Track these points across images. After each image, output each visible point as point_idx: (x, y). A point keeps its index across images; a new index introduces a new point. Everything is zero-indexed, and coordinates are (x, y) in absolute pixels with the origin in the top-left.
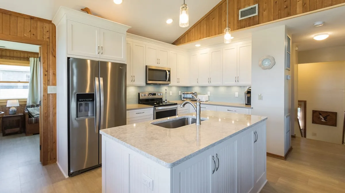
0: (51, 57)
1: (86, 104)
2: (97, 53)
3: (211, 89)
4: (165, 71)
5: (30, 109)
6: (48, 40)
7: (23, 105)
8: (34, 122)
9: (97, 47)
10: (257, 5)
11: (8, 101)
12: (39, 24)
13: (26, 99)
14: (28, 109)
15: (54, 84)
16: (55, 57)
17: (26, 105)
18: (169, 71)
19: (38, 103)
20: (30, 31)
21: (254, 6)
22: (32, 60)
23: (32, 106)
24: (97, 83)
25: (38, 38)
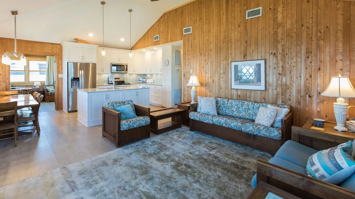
0: (60, 60)
1: (76, 82)
2: (81, 59)
3: (155, 76)
4: (124, 65)
5: (47, 87)
6: (59, 53)
7: (43, 85)
8: (50, 94)
9: (81, 57)
10: (159, 35)
11: (35, 82)
12: (55, 46)
13: (45, 81)
14: (46, 87)
15: (62, 73)
16: (62, 60)
17: (44, 85)
18: (126, 66)
19: (52, 84)
20: (51, 50)
21: (158, 36)
22: (48, 57)
23: (48, 86)
24: (80, 72)
25: (55, 52)
